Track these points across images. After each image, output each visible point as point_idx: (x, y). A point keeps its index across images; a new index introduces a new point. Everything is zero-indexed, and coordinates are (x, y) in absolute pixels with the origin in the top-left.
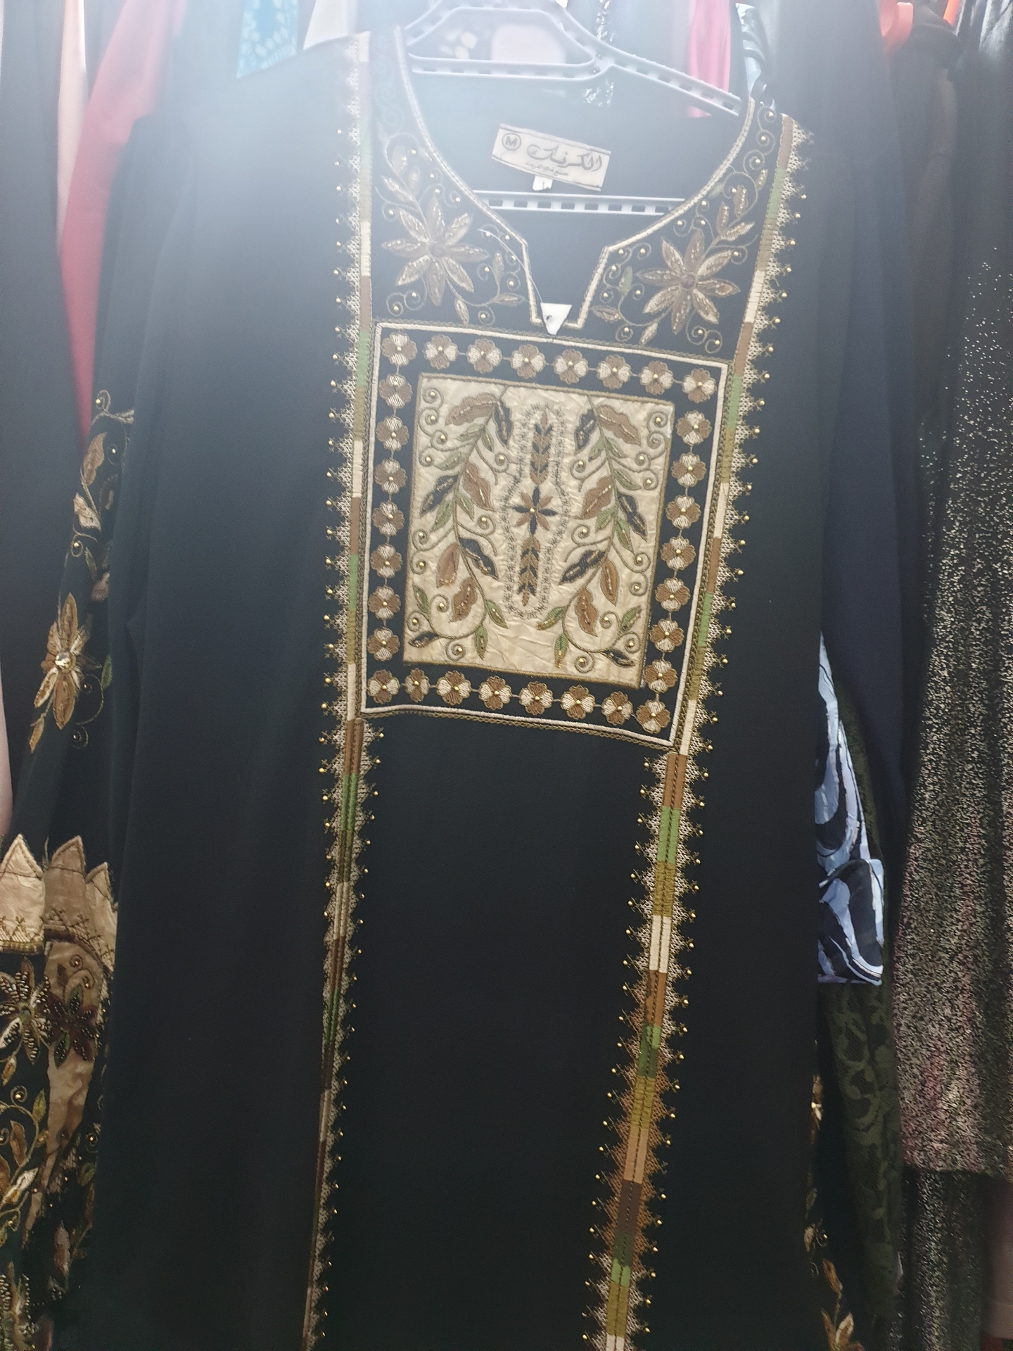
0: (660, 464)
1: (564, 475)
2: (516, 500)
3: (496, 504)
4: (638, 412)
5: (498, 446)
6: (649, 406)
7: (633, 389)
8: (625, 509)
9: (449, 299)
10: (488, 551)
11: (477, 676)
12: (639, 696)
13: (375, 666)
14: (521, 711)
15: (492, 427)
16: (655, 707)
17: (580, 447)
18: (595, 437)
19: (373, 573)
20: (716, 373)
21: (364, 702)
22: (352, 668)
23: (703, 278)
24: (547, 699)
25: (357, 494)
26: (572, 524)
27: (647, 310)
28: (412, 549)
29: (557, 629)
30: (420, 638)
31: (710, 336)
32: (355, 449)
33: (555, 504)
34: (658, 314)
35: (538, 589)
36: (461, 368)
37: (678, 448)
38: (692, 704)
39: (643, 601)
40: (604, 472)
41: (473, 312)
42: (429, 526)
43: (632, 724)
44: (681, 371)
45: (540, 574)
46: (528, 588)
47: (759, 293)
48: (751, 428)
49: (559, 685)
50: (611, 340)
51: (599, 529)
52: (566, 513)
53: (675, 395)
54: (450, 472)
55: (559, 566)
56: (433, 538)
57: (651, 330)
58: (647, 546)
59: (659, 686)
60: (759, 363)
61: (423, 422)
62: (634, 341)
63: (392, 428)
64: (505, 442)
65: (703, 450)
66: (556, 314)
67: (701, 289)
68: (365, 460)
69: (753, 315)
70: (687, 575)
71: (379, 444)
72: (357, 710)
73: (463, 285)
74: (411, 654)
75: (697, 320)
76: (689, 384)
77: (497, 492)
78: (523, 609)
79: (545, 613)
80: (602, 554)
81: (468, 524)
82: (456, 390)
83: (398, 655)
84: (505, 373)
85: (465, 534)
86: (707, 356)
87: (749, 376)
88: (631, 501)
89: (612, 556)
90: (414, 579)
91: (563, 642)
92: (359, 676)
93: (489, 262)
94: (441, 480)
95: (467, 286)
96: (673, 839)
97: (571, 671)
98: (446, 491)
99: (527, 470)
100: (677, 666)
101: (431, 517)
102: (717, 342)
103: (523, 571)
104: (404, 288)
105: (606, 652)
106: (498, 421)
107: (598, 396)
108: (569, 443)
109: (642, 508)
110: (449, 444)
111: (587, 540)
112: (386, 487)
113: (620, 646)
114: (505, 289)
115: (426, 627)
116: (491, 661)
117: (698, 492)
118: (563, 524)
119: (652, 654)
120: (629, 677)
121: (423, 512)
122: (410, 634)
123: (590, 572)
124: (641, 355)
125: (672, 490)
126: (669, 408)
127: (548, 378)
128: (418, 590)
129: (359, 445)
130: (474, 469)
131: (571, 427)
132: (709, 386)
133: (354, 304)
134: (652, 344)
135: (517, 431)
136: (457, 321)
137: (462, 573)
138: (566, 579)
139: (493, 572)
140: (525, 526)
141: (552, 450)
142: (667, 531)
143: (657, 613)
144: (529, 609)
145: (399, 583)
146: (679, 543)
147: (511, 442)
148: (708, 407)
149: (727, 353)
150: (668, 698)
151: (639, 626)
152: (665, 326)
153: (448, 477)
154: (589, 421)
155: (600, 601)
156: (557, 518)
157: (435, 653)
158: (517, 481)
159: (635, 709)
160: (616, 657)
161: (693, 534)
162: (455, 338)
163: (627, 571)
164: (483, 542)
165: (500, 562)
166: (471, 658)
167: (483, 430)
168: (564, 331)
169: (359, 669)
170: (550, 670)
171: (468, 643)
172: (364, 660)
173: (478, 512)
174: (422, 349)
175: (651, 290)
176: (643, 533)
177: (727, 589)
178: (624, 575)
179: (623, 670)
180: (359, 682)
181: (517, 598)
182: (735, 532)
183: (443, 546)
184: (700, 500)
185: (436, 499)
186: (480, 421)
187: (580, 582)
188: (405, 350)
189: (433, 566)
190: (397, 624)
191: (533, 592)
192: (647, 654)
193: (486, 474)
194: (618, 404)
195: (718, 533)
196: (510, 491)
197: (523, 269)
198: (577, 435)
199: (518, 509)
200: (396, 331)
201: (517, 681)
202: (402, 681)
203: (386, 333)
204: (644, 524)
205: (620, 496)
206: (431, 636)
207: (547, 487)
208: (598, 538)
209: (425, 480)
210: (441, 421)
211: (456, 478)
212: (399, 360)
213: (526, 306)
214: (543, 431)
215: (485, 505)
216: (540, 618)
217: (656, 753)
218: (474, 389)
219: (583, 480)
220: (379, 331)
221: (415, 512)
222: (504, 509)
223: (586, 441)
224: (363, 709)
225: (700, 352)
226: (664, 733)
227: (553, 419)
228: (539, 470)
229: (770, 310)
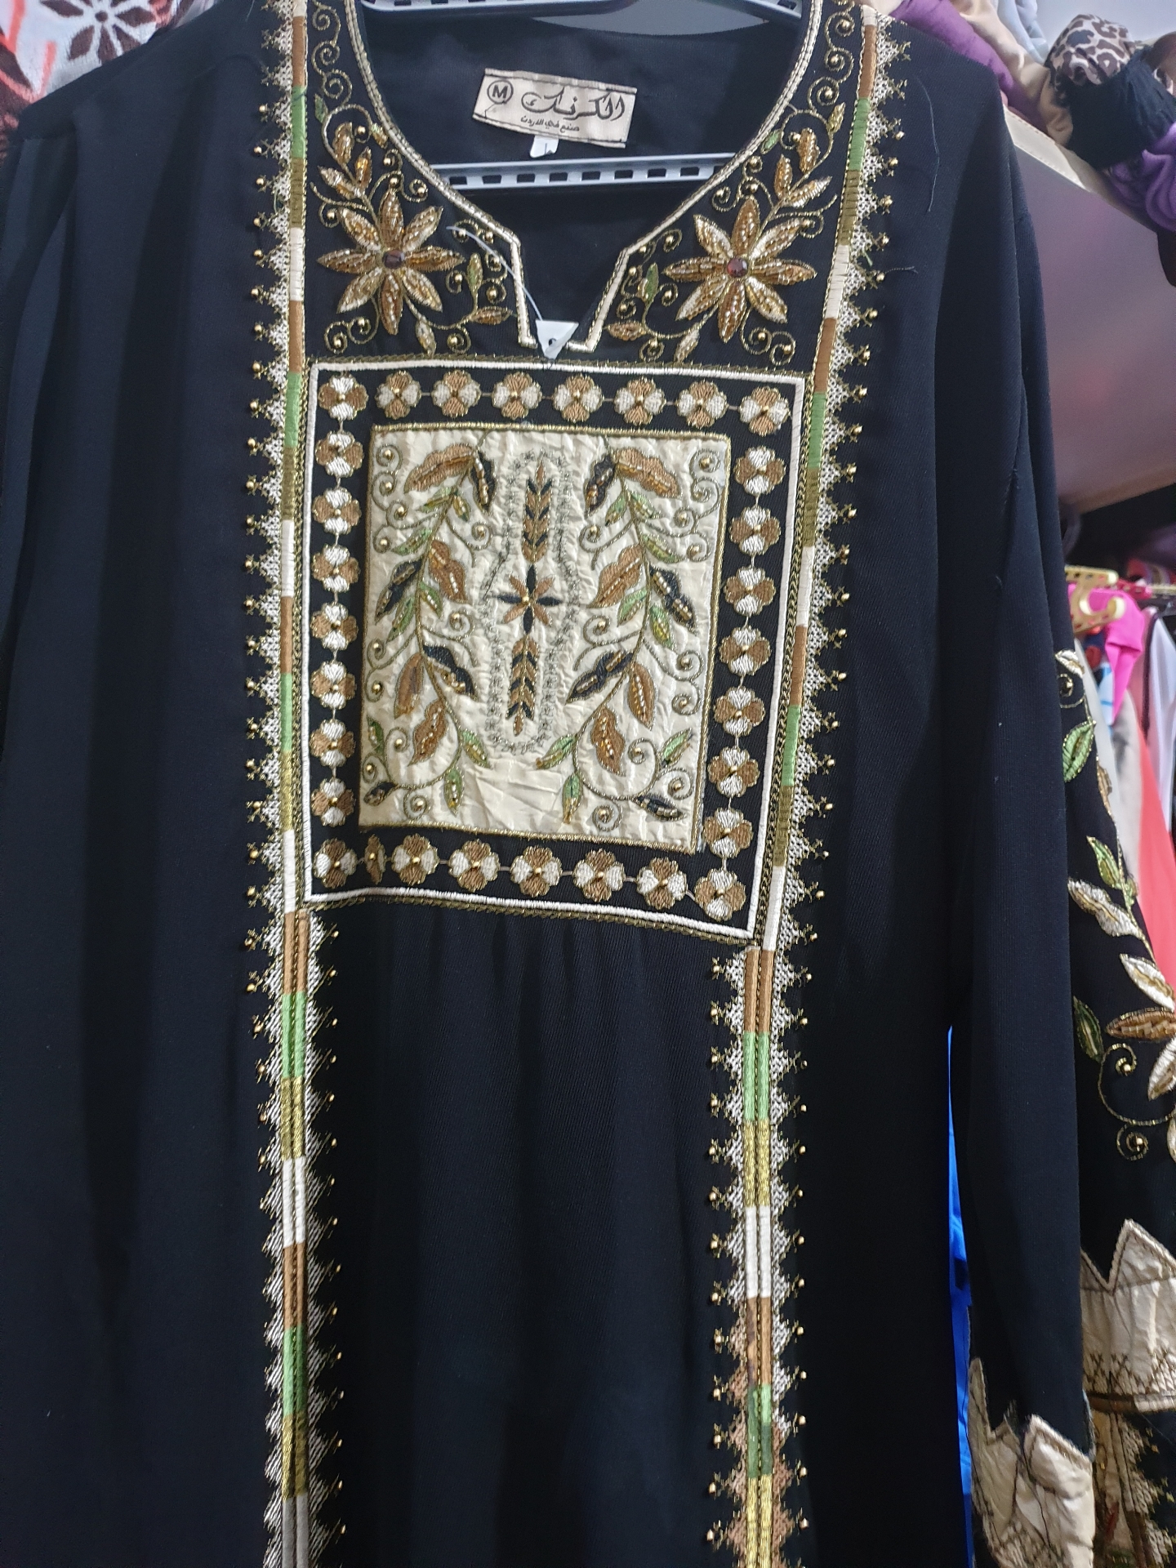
0: (713, 523)
1: (573, 550)
2: (502, 586)
3: (475, 594)
4: (676, 452)
5: (478, 515)
6: (696, 445)
7: (669, 421)
8: (661, 592)
9: (408, 323)
10: (464, 661)
11: (447, 840)
12: (697, 865)
13: (322, 833)
14: (515, 891)
15: (468, 488)
16: (722, 879)
17: (592, 508)
18: (614, 491)
19: (314, 701)
20: (788, 392)
21: (309, 887)
22: (290, 835)
23: (758, 262)
24: (552, 872)
25: (290, 592)
26: (583, 616)
27: (682, 315)
28: (367, 667)
29: (566, 767)
30: (374, 792)
31: (775, 341)
32: (283, 531)
33: (558, 588)
34: (698, 318)
35: (537, 711)
36: (426, 413)
37: (738, 500)
38: (780, 873)
39: (696, 722)
40: (626, 542)
41: (440, 338)
42: (386, 634)
43: (687, 907)
44: (736, 392)
45: (539, 690)
46: (520, 709)
47: (844, 276)
48: (844, 467)
49: (570, 852)
50: (633, 360)
51: (622, 621)
52: (574, 601)
53: (731, 425)
54: (412, 557)
55: (570, 677)
56: (391, 650)
57: (691, 338)
58: (698, 640)
59: (726, 848)
60: (848, 375)
61: (377, 493)
62: (668, 358)
63: (335, 503)
64: (486, 507)
65: (775, 501)
66: (556, 332)
67: (760, 277)
68: (299, 546)
69: (838, 309)
70: (760, 683)
71: (317, 526)
72: (300, 896)
73: (429, 301)
74: (369, 816)
75: (757, 319)
76: (749, 409)
77: (477, 576)
78: (514, 740)
79: (547, 744)
80: (629, 658)
81: (434, 626)
82: (419, 443)
83: (353, 817)
84: (485, 412)
85: (429, 640)
86: (772, 369)
87: (835, 393)
88: (671, 579)
89: (643, 658)
90: (369, 709)
91: (574, 789)
92: (299, 848)
93: (463, 268)
94: (402, 567)
95: (433, 301)
96: (764, 1080)
97: (589, 831)
98: (405, 583)
99: (517, 543)
100: (753, 816)
101: (387, 622)
102: (788, 348)
103: (515, 685)
104: (348, 316)
105: (639, 799)
106: (475, 477)
107: (617, 436)
108: (577, 504)
109: (688, 588)
110: (410, 520)
111: (604, 637)
112: (329, 583)
113: (662, 789)
114: (484, 301)
115: (382, 776)
116: (466, 819)
117: (770, 562)
118: (571, 615)
119: (713, 800)
120: (681, 834)
121: (379, 616)
122: (365, 787)
123: (613, 682)
124: (677, 376)
125: (733, 560)
126: (723, 444)
127: (545, 414)
128: (374, 723)
129: (291, 525)
130: (444, 550)
131: (581, 482)
132: (779, 411)
133: (280, 335)
134: (695, 357)
135: (502, 491)
136: (417, 350)
137: (428, 693)
138: (575, 694)
139: (470, 689)
140: (518, 623)
141: (553, 514)
142: (728, 620)
143: (718, 739)
144: (523, 738)
145: (351, 715)
146: (745, 636)
147: (495, 507)
148: (779, 441)
149: (802, 363)
150: (742, 866)
151: (692, 758)
152: (710, 333)
153: (406, 564)
154: (606, 470)
155: (630, 727)
156: (563, 608)
157: (392, 811)
158: (502, 559)
159: (691, 884)
160: (656, 806)
161: (765, 622)
162: (416, 373)
163: (673, 682)
164: (457, 648)
165: (483, 678)
166: (442, 817)
167: (454, 493)
168: (566, 354)
169: (299, 836)
170: (564, 831)
171: (436, 793)
172: (307, 825)
173: (448, 607)
174: (374, 393)
175: (686, 287)
176: (690, 623)
177: (821, 701)
178: (668, 688)
179: (671, 825)
180: (300, 858)
181: (508, 725)
182: (828, 617)
183: (401, 660)
184: (775, 572)
185: (396, 591)
186: (450, 482)
187: (598, 698)
188: (350, 397)
189: (390, 688)
190: (350, 772)
191: (530, 715)
192: (705, 800)
193: (461, 554)
194: (650, 447)
195: (804, 618)
196: (494, 573)
197: (510, 276)
198: (588, 491)
199: (505, 598)
200: (337, 374)
201: (507, 847)
202: (360, 854)
203: (325, 377)
204: (691, 610)
205: (653, 571)
206: (388, 787)
207: (548, 566)
208: (620, 635)
209: (382, 569)
210: (400, 488)
211: (418, 564)
212: (343, 411)
213: (514, 321)
214: (539, 488)
215: (461, 596)
216: (541, 753)
217: (727, 950)
218: (446, 439)
219: (597, 553)
220: (315, 374)
221: (370, 617)
222: (484, 599)
223: (601, 498)
224: (308, 896)
225: (761, 363)
226: (739, 919)
227: (553, 470)
228: (534, 542)
229: (858, 299)
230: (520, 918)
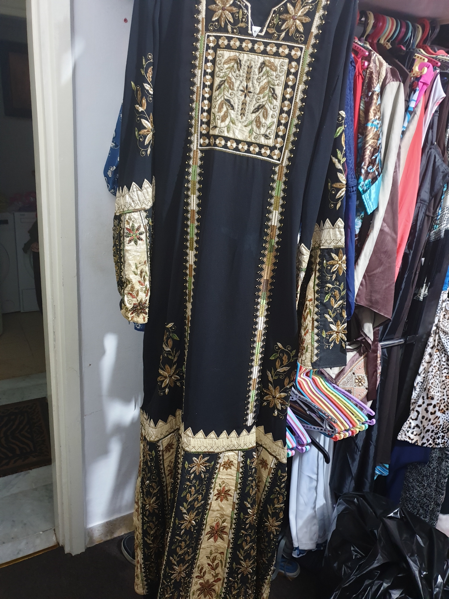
0: (283, 78)
1: (255, 82)
2: (241, 88)
3: (236, 89)
4: (277, 61)
5: (237, 72)
6: (282, 60)
7: (277, 54)
8: (271, 92)
9: (226, 25)
10: (232, 103)
11: (227, 139)
12: (272, 149)
13: (202, 135)
14: (239, 150)
15: (236, 66)
16: (277, 152)
17: (259, 73)
18: (264, 69)
19: (202, 108)
20: (301, 49)
21: (199, 145)
22: (196, 135)
23: (299, 16)
24: (246, 147)
25: (199, 85)
26: (256, 96)
27: (282, 29)
28: (213, 101)
29: (250, 127)
30: (213, 128)
31: (300, 37)
32: (198, 72)
33: (252, 90)
34: (285, 30)
35: (246, 115)
36: (228, 47)
37: (289, 73)
38: (287, 151)
39: (276, 120)
40: (266, 81)
41: (232, 29)
42: (217, 95)
43: (270, 156)
44: (291, 48)
45: (246, 110)
46: (243, 114)
47: (317, 22)
48: (309, 68)
49: (249, 144)
50: (271, 38)
51: (263, 98)
52: (254, 93)
53: (289, 56)
54: (223, 79)
55: (252, 108)
56: (218, 98)
57: (283, 34)
58: (277, 103)
59: (278, 146)
60: (314, 46)
61: (217, 64)
62: (278, 39)
63: (209, 66)
64: (239, 70)
65: (295, 74)
66: (256, 30)
67: (299, 20)
68: (201, 75)
69: (314, 30)
70: (288, 113)
71: (205, 71)
72: (197, 146)
73: (231, 20)
74: (211, 132)
75: (297, 31)
76: (293, 53)
77: (237, 84)
78: (241, 120)
79: (247, 122)
80: (264, 106)
81: (227, 95)
82: (227, 54)
83: (208, 132)
84: (240, 49)
85: (226, 98)
86: (299, 43)
87: (310, 50)
88: (274, 89)
89: (267, 106)
90: (213, 110)
91: (251, 131)
92: (197, 138)
93: (238, 13)
94: (221, 81)
95: (232, 21)
96: (280, 190)
97: (253, 140)
98: (222, 85)
99: (245, 79)
100: (284, 140)
101: (217, 92)
102: (302, 39)
103: (242, 109)
104: (214, 22)
105: (263, 135)
106: (238, 64)
107: (266, 57)
108: (257, 71)
109: (277, 92)
110: (224, 71)
111: (259, 101)
112: (206, 83)
113: (267, 133)
114: (242, 22)
115: (214, 125)
116: (231, 135)
117: (293, 87)
118: (253, 96)
119: (277, 136)
120: (271, 142)
121: (216, 91)
122: (211, 126)
123: (260, 110)
124: (279, 44)
125: (286, 86)
126: (287, 61)
127: (252, 51)
128: (214, 113)
129: (200, 71)
130: (230, 79)
131: (258, 66)
132: (299, 53)
133: (200, 26)
134: (284, 40)
135: (242, 67)
136: (227, 32)
137: (225, 109)
138: (253, 112)
139: (233, 109)
140: (243, 96)
141: (252, 73)
142: (284, 99)
143: (279, 124)
144: (243, 120)
145: (209, 111)
146: (287, 103)
147: (241, 70)
148: (298, 61)
149: (305, 42)
150: (281, 149)
151: (274, 127)
152: (287, 33)
153: (222, 81)
154: (263, 63)
155: (263, 120)
156: (252, 94)
157: (216, 132)
158: (241, 82)
159: (271, 152)
160: (266, 136)
161: (291, 100)
162: (227, 37)
163: (272, 111)
164: (231, 100)
165: (236, 106)
166: (226, 134)
167: (233, 66)
168: (258, 36)
169: (198, 135)
170: (249, 140)
171: (225, 129)
172: (199, 133)
173: (230, 91)
174: (218, 41)
175: (284, 21)
176: (276, 99)
177: (298, 118)
178: (271, 113)
179: (268, 140)
180: (198, 140)
181: (240, 117)
182: (302, 100)
183: (220, 101)
184: (294, 90)
185: (220, 86)
186: (232, 64)
187: (257, 113)
188: (213, 42)
189: (217, 106)
190: (208, 123)
191: (244, 115)
192: (276, 136)
193: (233, 80)
194: (272, 60)
195: (298, 100)
196: (240, 85)
197: (248, 15)
198: (259, 69)
199: (242, 91)
200: (211, 36)
201: (238, 142)
202: (209, 140)
203: (209, 36)
204: (277, 96)
205: (270, 87)
206: (215, 127)
207: (250, 85)
208: (262, 101)
209: (217, 81)
210: (222, 64)
211: (225, 81)
212: (211, 45)
213: (247, 27)
214: (250, 67)
215: (233, 89)
216: (246, 124)
217: (276, 165)
218: (232, 54)
219: (260, 83)
220: (206, 36)
221: (214, 91)
222: (237, 90)
223: (262, 71)
224: (199, 147)
225: (297, 42)
226: (279, 160)
227: (253, 64)
228: (248, 79)
229: (319, 27)
230: (240, 156)
